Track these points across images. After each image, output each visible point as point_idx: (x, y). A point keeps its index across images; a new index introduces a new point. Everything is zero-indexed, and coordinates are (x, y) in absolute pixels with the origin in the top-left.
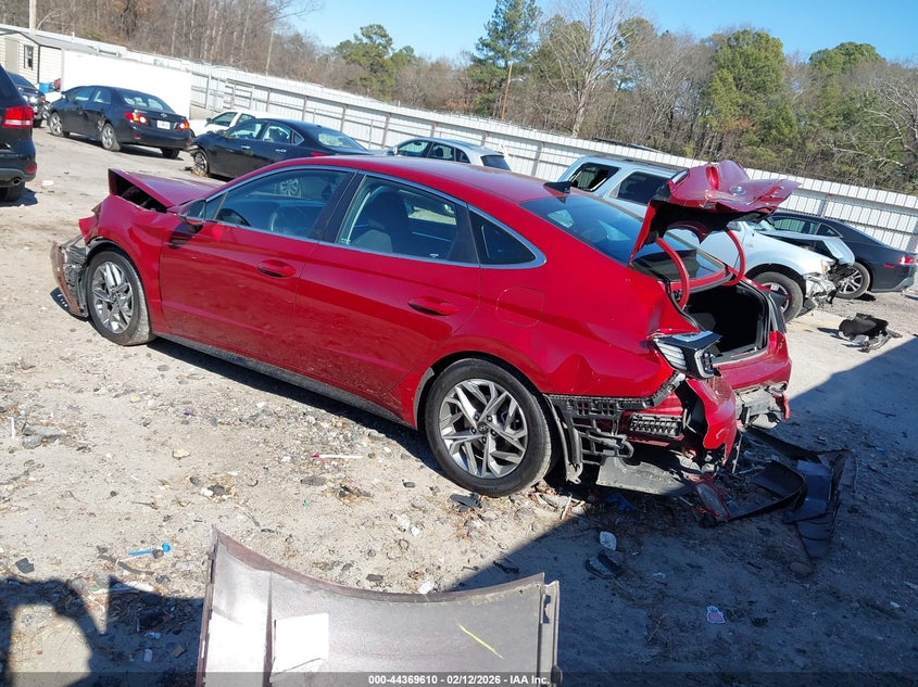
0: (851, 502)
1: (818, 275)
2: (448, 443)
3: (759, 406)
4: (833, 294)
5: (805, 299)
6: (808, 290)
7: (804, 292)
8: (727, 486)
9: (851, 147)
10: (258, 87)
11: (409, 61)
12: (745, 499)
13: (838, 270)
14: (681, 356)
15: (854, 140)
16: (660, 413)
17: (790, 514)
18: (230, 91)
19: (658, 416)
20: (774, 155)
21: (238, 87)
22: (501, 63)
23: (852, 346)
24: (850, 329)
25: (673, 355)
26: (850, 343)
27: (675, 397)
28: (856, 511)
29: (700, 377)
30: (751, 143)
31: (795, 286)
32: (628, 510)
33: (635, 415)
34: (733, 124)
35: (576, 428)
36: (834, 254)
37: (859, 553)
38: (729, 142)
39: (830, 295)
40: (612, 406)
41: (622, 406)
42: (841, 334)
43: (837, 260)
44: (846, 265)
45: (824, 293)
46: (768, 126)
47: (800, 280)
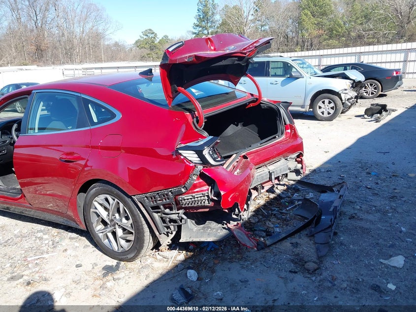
0: (352, 212)
1: (346, 90)
2: (101, 235)
3: (281, 170)
4: (356, 97)
5: (343, 104)
6: (343, 99)
7: (342, 100)
8: (278, 219)
9: (371, 30)
10: (96, 68)
11: (167, 42)
12: (287, 225)
13: (356, 85)
14: (196, 156)
15: (371, 27)
16: (195, 192)
17: (313, 229)
18: (85, 73)
19: (193, 195)
20: (337, 42)
21: (88, 71)
22: (206, 32)
23: (372, 121)
24: (370, 112)
25: (191, 156)
26: (370, 120)
27: (201, 180)
28: (354, 217)
29: (212, 166)
30: (325, 40)
31: (336, 98)
32: (213, 249)
33: (180, 198)
34: (315, 33)
35: (155, 212)
36: (351, 78)
37: (351, 246)
38: (315, 41)
39: (355, 98)
40: (167, 195)
41: (172, 193)
42: (366, 116)
43: (354, 81)
44: (360, 82)
45: (352, 98)
46: (331, 30)
47: (338, 94)
